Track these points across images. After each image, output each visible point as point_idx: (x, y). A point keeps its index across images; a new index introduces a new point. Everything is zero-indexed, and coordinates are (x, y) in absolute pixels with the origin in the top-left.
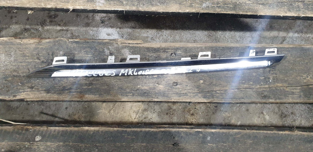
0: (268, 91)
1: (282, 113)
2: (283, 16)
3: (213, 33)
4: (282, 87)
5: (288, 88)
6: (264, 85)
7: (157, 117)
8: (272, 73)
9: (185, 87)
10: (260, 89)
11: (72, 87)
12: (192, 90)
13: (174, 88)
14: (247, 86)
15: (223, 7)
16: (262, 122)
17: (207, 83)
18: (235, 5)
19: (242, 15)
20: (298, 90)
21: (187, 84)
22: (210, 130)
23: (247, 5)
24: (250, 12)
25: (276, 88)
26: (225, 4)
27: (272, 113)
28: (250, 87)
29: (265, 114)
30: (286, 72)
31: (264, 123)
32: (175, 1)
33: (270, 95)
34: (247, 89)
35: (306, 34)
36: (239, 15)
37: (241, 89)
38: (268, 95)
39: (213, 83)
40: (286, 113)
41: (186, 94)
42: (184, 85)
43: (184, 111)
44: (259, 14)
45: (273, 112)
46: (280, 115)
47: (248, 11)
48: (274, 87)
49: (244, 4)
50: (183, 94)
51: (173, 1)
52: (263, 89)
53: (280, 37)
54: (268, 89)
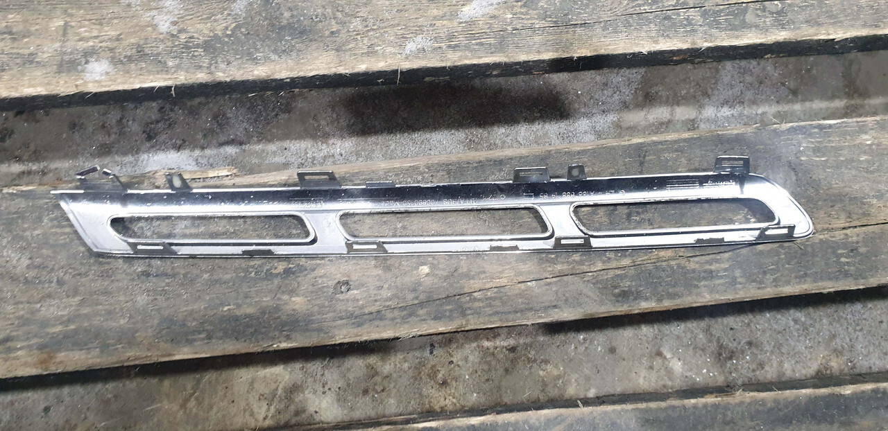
0: (633, 275)
1: (721, 347)
2: (650, 53)
3: (479, 132)
4: (673, 259)
5: (691, 259)
6: (617, 260)
7: (336, 406)
8: (636, 220)
9: (375, 292)
10: (607, 274)
11: (14, 334)
12: (398, 298)
13: (338, 300)
14: (565, 267)
15: (467, 47)
16: (662, 383)
17: (442, 272)
18: (503, 36)
19: (525, 62)
20: (723, 262)
21: (378, 284)
22: (465, 419)
23: (537, 32)
24: (548, 51)
25: (658, 264)
26: (472, 36)
27: (691, 352)
28: (573, 268)
29: (669, 356)
30: (681, 213)
31: (670, 383)
32: (322, 44)
33: (642, 289)
34: (565, 278)
35: (755, 107)
36: (518, 63)
37: (548, 280)
38: (633, 289)
39: (460, 271)
40: (731, 345)
41: (378, 316)
42: (372, 288)
43: (417, 378)
44: (576, 55)
45: (691, 348)
46: (716, 352)
47: (542, 49)
48: (649, 261)
49: (530, 33)
50: (371, 317)
51: (317, 45)
52: (616, 271)
53: (678, 121)
54: (632, 271)
